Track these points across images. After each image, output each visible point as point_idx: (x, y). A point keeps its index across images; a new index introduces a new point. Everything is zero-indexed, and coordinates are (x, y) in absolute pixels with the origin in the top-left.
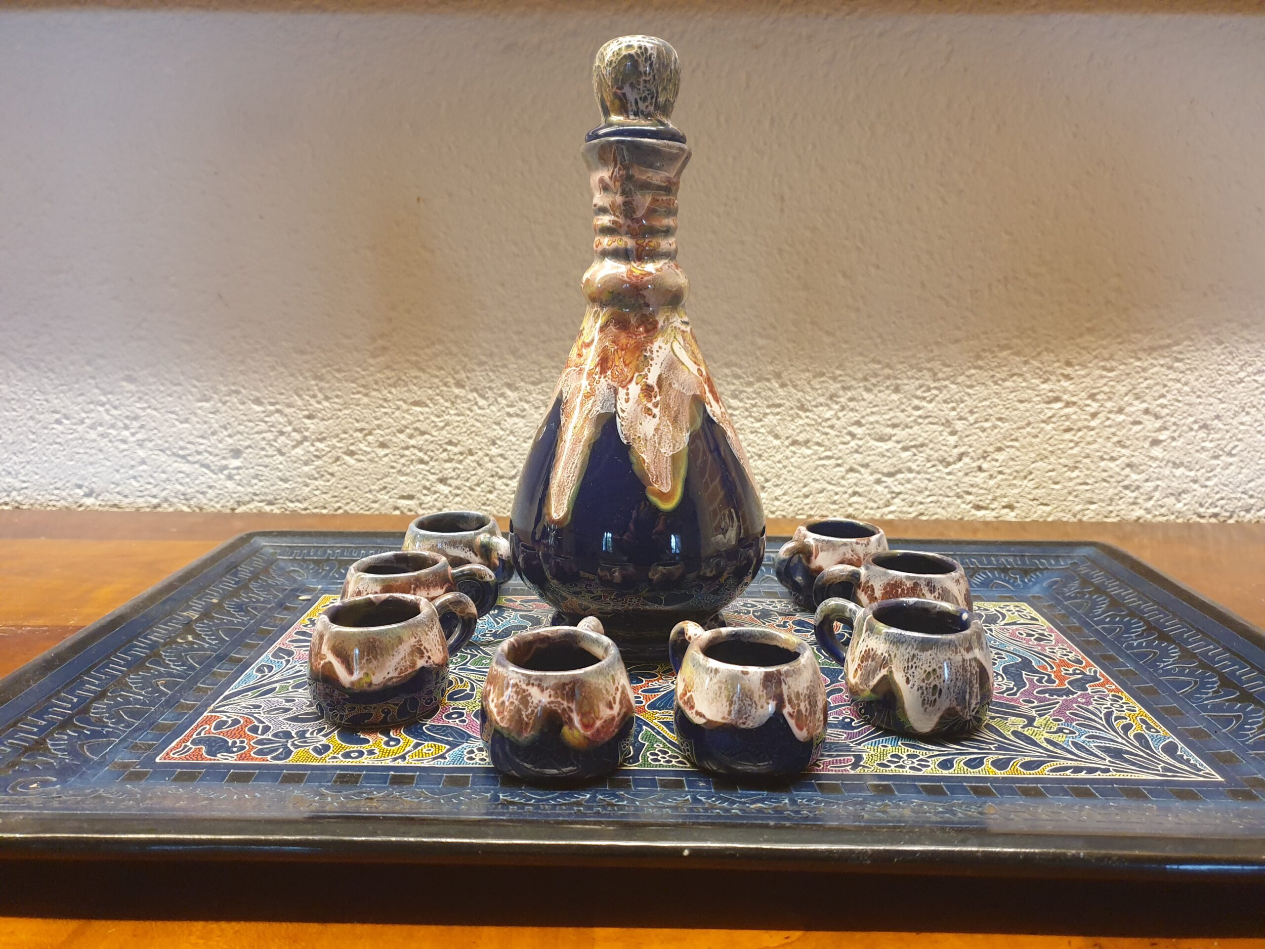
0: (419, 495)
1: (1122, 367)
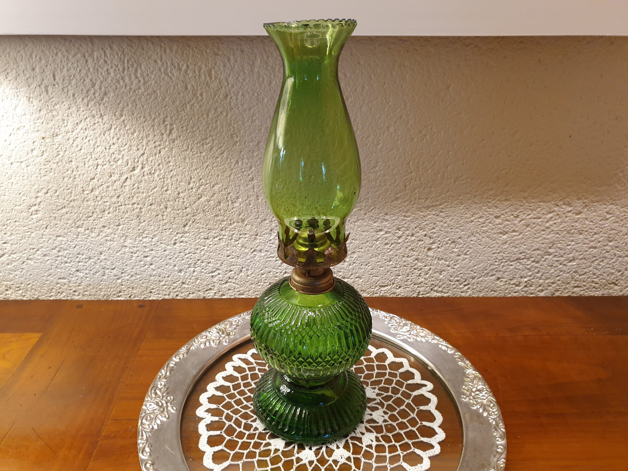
0: (68, 278)
1: (414, 215)
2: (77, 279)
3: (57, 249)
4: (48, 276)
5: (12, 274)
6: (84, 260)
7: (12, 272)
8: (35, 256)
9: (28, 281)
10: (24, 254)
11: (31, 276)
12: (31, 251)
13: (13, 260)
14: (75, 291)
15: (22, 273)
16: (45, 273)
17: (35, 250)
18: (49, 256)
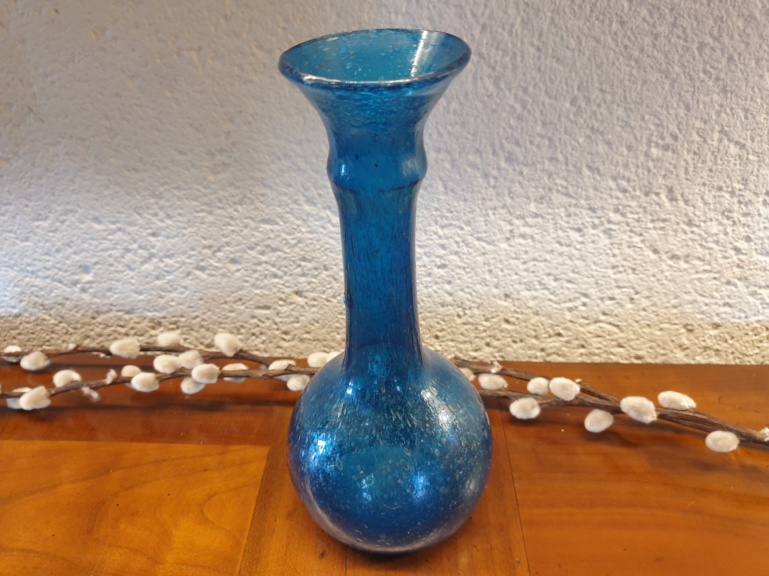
2: (293, 310)
3: (259, 248)
4: (235, 302)
5: (162, 297)
6: (310, 272)
7: (163, 294)
8: (211, 261)
9: (194, 311)
10: (190, 257)
11: (201, 302)
12: (206, 251)
13: (167, 269)
14: (286, 333)
15: (183, 296)
16: (229, 297)
17: (214, 249)
18: (240, 263)
